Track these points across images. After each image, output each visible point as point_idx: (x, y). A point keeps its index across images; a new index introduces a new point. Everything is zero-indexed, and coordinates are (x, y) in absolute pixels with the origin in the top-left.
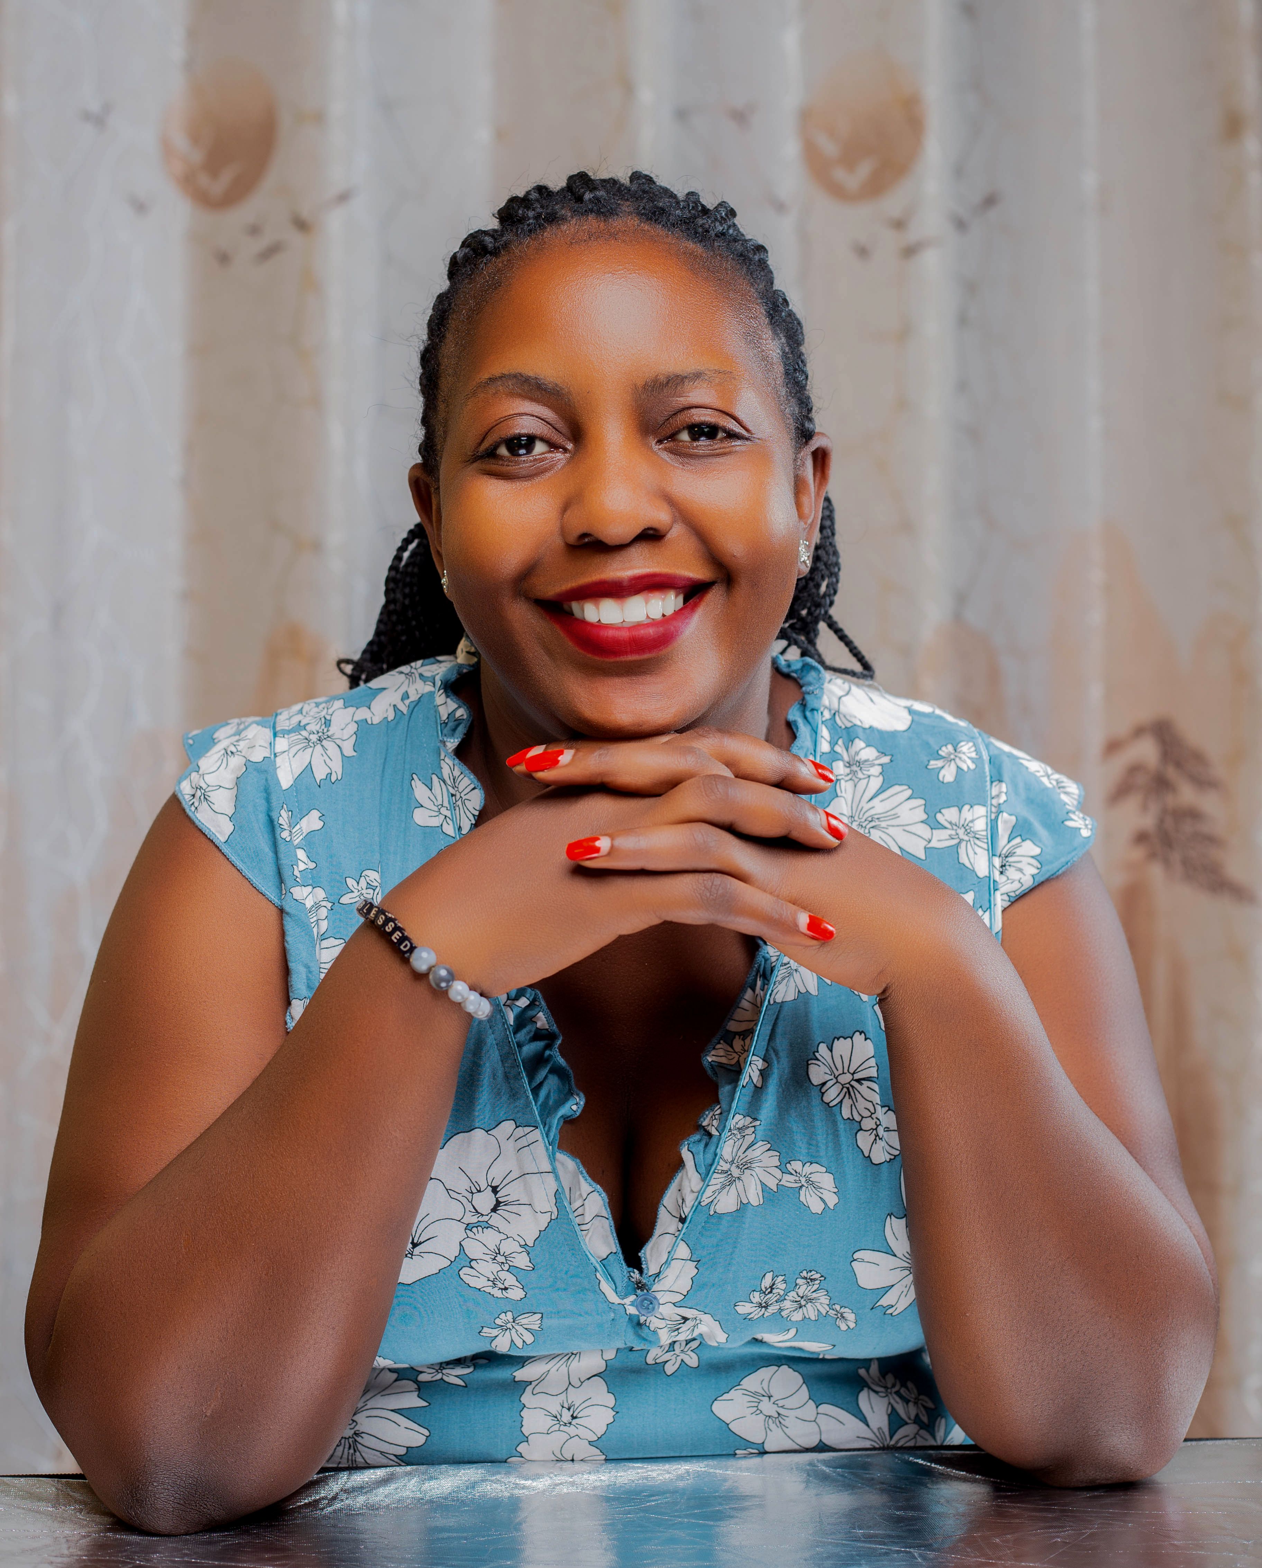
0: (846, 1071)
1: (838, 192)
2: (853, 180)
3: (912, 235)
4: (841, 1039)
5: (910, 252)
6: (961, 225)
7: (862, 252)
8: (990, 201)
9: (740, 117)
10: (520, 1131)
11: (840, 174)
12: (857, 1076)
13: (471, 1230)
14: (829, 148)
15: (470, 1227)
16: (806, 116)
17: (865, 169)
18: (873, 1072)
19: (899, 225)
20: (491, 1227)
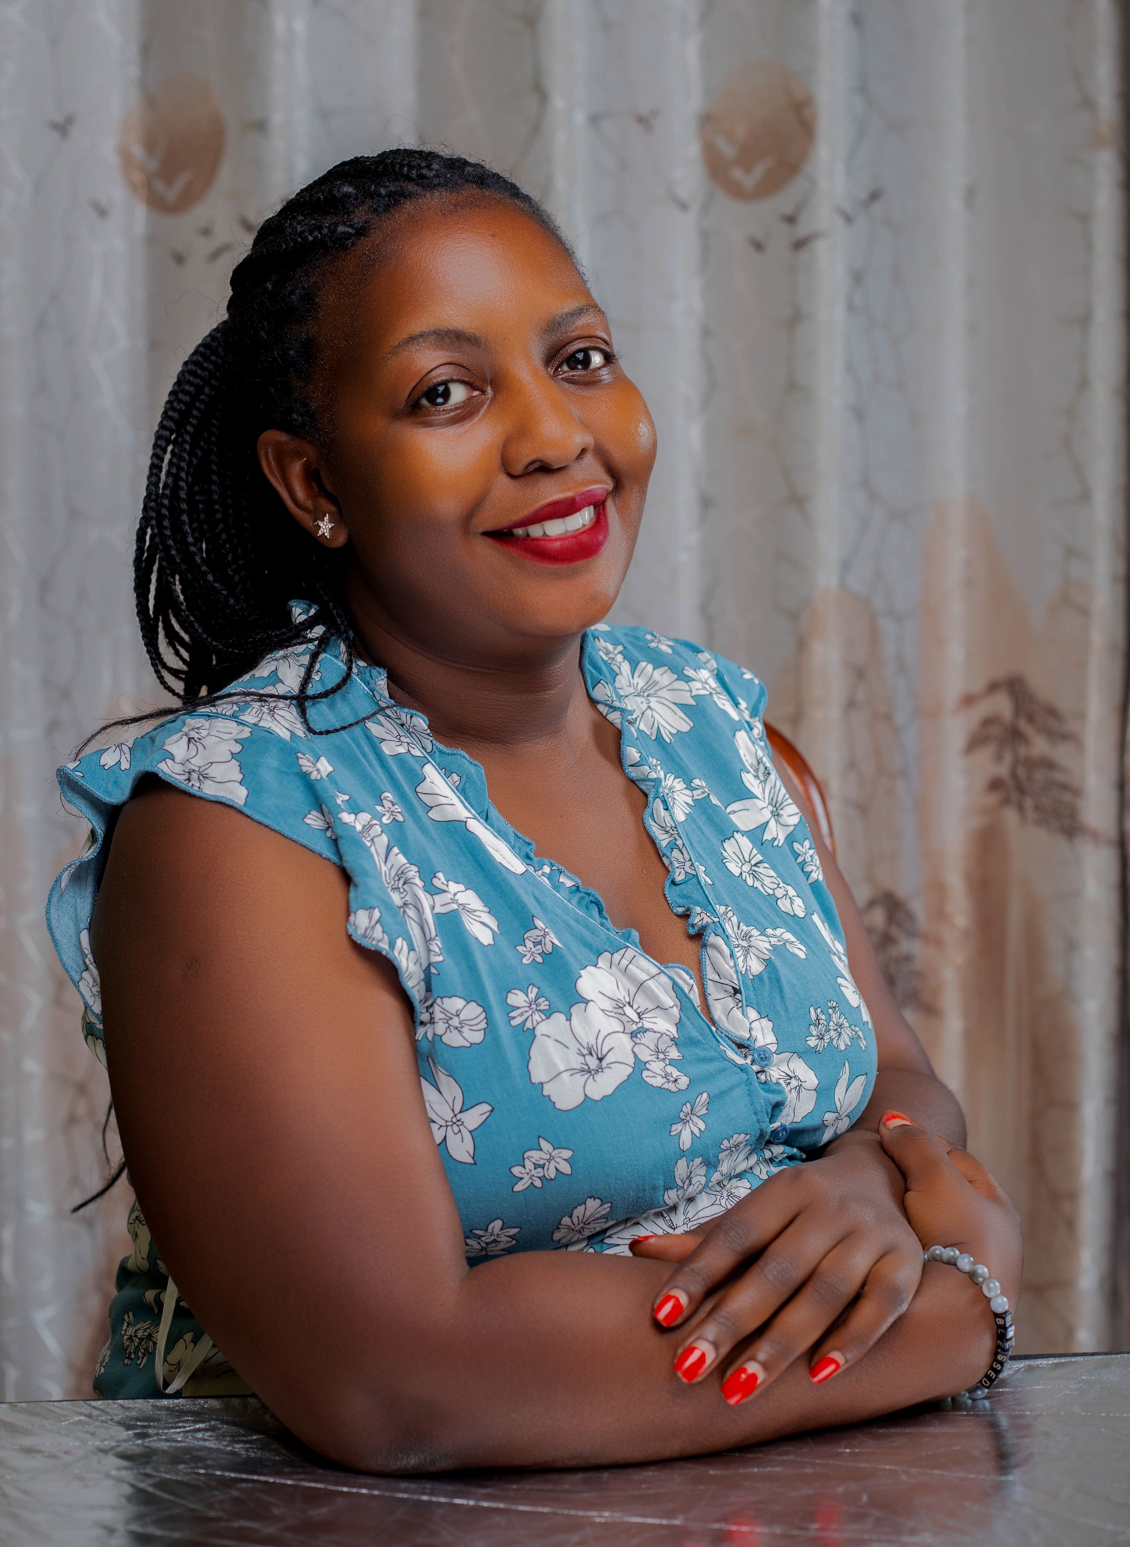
0: (743, 862)
1: (737, 191)
2: (749, 180)
3: (802, 230)
4: (726, 841)
5: (800, 245)
6: (848, 219)
7: (758, 246)
8: (875, 196)
9: (645, 121)
10: (617, 957)
11: (737, 174)
12: (753, 862)
13: (636, 1037)
14: (728, 151)
15: (634, 1035)
16: (707, 120)
17: (759, 171)
18: (759, 857)
19: (791, 220)
20: (647, 1030)
